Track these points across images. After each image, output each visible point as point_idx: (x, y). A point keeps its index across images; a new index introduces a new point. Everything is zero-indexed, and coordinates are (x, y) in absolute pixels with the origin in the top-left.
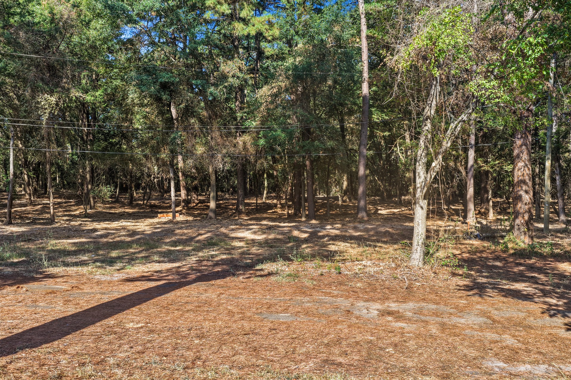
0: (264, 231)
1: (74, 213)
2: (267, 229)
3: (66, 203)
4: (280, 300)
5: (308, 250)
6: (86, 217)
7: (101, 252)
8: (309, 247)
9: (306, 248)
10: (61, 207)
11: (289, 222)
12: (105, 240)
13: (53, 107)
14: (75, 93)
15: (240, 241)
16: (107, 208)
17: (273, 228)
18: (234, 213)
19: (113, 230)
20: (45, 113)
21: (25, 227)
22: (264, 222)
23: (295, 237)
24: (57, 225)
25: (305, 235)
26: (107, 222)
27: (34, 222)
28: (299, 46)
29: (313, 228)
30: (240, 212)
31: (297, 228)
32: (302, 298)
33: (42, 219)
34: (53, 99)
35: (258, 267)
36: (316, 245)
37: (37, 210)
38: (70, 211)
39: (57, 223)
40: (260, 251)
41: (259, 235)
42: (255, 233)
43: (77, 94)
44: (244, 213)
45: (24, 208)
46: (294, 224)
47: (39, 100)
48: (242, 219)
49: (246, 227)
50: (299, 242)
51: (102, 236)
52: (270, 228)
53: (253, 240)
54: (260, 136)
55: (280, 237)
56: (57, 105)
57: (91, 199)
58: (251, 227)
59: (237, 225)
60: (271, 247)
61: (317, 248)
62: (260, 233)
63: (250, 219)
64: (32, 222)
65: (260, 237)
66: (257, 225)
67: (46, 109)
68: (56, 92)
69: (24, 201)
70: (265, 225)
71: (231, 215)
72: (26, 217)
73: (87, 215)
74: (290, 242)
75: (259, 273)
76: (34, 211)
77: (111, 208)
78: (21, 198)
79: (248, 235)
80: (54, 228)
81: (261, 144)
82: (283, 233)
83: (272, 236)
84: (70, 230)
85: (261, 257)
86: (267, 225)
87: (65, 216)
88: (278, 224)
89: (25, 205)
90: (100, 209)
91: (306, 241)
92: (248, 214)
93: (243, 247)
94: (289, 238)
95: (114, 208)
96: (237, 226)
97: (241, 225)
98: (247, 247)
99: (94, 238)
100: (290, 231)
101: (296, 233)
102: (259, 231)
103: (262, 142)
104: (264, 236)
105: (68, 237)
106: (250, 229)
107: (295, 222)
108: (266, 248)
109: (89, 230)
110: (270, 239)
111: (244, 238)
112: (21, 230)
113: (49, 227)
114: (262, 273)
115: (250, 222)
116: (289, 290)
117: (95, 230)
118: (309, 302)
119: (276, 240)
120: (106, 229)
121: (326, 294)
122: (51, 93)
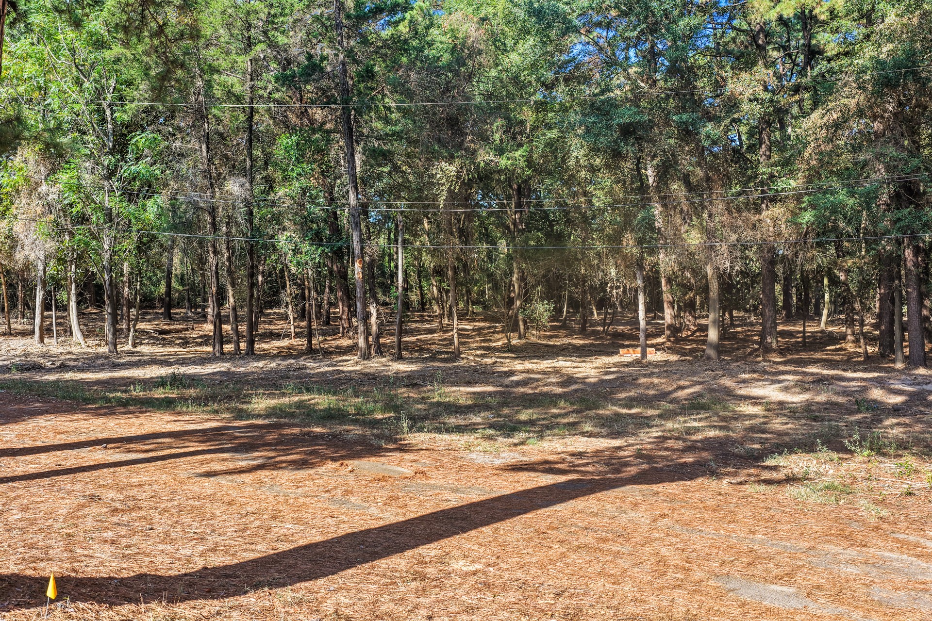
0: (807, 386)
1: (494, 344)
2: (813, 382)
3: (489, 328)
4: (785, 547)
5: (895, 432)
6: (508, 351)
7: (506, 411)
8: (898, 424)
9: (892, 426)
10: (479, 335)
11: (865, 370)
12: (522, 390)
13: (452, 181)
14: (485, 156)
15: (755, 404)
16: (545, 337)
17: (827, 380)
18: (756, 350)
19: (539, 373)
20: (442, 191)
21: (419, 365)
22: (813, 369)
23: (875, 401)
24: (462, 363)
25: (898, 399)
26: (535, 361)
27: (433, 358)
28: (887, 21)
29: (919, 384)
30: (767, 350)
31: (881, 383)
32: (839, 550)
33: (447, 353)
34: (452, 169)
35: (770, 462)
36: (919, 421)
37: (445, 339)
38: (490, 341)
39: (463, 359)
40: (790, 426)
41: (795, 393)
42: (786, 389)
43: (487, 158)
44: (775, 351)
45: (429, 336)
46: (876, 375)
47: (434, 172)
48: (770, 361)
49: (772, 377)
50: (879, 411)
51: (518, 384)
52: (821, 380)
53: (781, 403)
54: (803, 205)
55: (840, 399)
56: (458, 177)
57: (521, 323)
58: (782, 377)
59: (754, 372)
60: (815, 419)
61: (918, 427)
62: (797, 390)
63: (785, 363)
64: (430, 357)
65: (797, 398)
66: (795, 373)
67: (443, 184)
68: (458, 157)
69: (435, 324)
70: (813, 374)
71: (750, 354)
72: (428, 349)
73: (509, 348)
74: (859, 411)
75: (766, 475)
76: (441, 340)
77: (551, 337)
78: (432, 321)
79: (772, 392)
80: (455, 367)
81: (804, 221)
82: (845, 393)
83: (822, 398)
84: (476, 371)
85: (787, 439)
86: (817, 374)
87: (480, 348)
88: (840, 372)
89: (431, 331)
90: (533, 339)
91: (896, 410)
92: (781, 352)
93: (756, 416)
94: (857, 403)
95: (557, 337)
96: (755, 376)
97: (765, 372)
98: (765, 417)
99: (507, 386)
100: (865, 389)
101: (877, 394)
102: (795, 386)
103: (808, 217)
104: (806, 396)
105: (469, 383)
106: (779, 382)
107: (880, 369)
108: (803, 421)
109: (501, 372)
110: (818, 403)
111: (764, 398)
112: (409, 369)
113: (450, 365)
114: (774, 475)
115: (782, 368)
116: (815, 526)
117: (511, 373)
118: (853, 562)
119: (831, 406)
120: (528, 371)
121: (905, 546)
122: (451, 159)
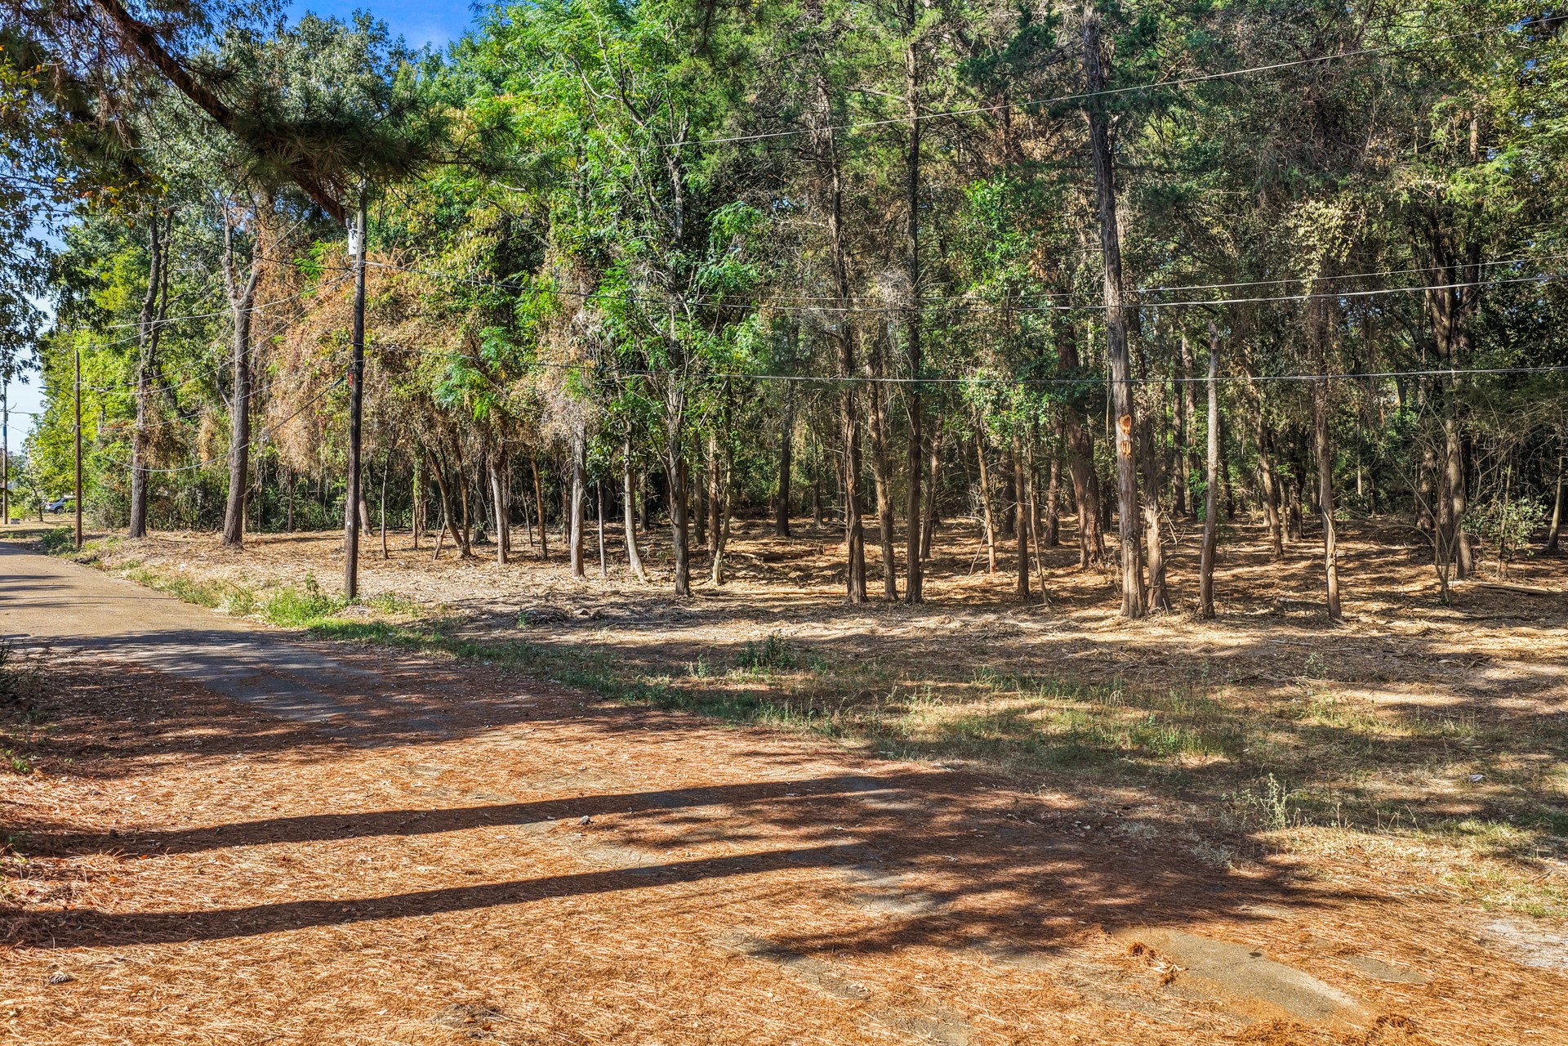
1: (1406, 588)
3: (1380, 553)
6: (1444, 604)
7: (1508, 763)
10: (1364, 567)
12: (1521, 703)
13: (1335, 238)
14: (1409, 180)
16: (1519, 575)
19: (1551, 661)
20: (1310, 262)
21: (1252, 632)
24: (1348, 630)
26: (1524, 629)
27: (1278, 617)
33: (1306, 606)
34: (1333, 214)
37: (1293, 576)
38: (1393, 581)
39: (1347, 620)
43: (1416, 182)
45: (1258, 569)
47: (1291, 224)
51: (1509, 688)
56: (1347, 229)
57: (1463, 545)
64: (1273, 614)
67: (1313, 248)
68: (1346, 187)
69: (1263, 547)
72: (1261, 597)
73: (1448, 600)
76: (1284, 578)
77: (1532, 575)
78: (1256, 539)
80: (1336, 641)
84: (1388, 650)
87: (1375, 597)
89: (1261, 560)
90: (1493, 580)
95: (1546, 574)
99: (1477, 692)
105: (1379, 680)
109: (1455, 656)
112: (1233, 642)
113: (1324, 634)
117: (1480, 660)
120: (1524, 657)
122: (1330, 192)
